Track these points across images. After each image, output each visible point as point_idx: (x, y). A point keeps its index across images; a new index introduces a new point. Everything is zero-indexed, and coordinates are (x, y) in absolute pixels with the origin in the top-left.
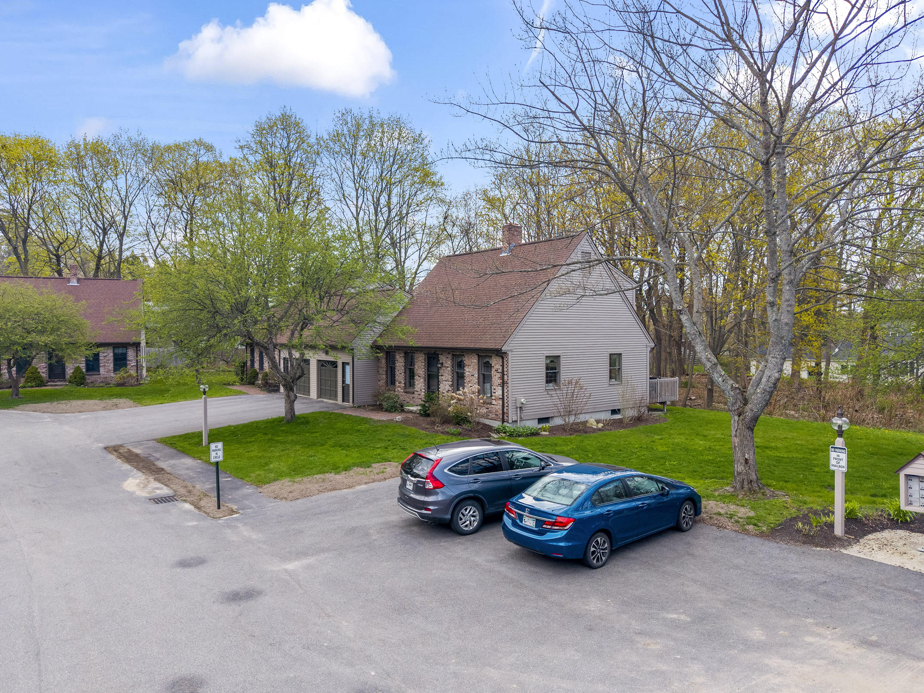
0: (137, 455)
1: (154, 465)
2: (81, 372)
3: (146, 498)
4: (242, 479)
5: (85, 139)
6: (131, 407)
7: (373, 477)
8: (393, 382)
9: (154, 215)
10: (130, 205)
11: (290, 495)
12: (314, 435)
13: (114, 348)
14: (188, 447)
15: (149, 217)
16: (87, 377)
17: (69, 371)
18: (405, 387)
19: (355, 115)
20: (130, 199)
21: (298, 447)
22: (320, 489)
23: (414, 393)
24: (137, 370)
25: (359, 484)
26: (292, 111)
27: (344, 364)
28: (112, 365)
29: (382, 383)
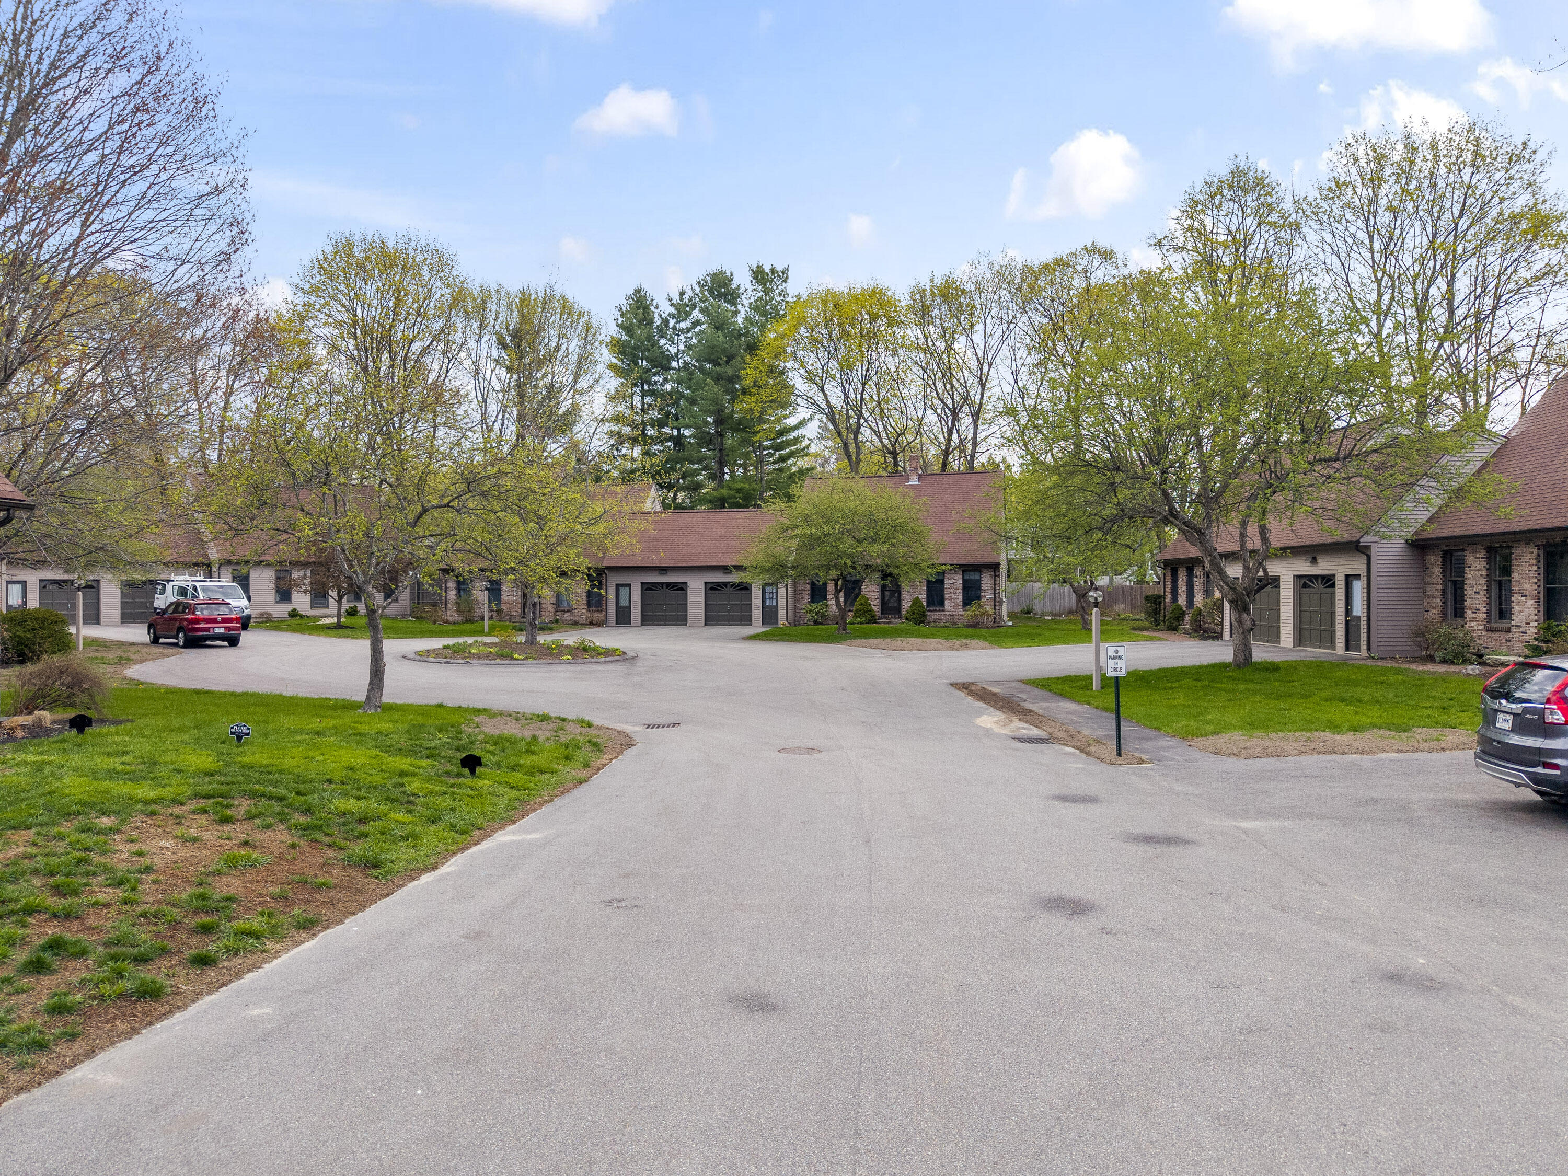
0: (995, 694)
1: (1019, 705)
2: (921, 606)
3: (1007, 736)
4: (1157, 729)
5: (932, 280)
6: (986, 648)
7: (1416, 744)
8: (1459, 612)
9: (1024, 377)
10: (990, 365)
11: (1244, 751)
12: (1290, 684)
13: (964, 571)
14: (1069, 689)
15: (1016, 382)
16: (929, 614)
17: (906, 605)
18: (1488, 620)
19: (1374, 141)
20: (990, 356)
21: (1258, 698)
22: (1303, 749)
23: (1509, 630)
24: (995, 606)
25: (1384, 751)
26: (1250, 160)
27: (1349, 579)
28: (960, 597)
29: (1434, 615)
